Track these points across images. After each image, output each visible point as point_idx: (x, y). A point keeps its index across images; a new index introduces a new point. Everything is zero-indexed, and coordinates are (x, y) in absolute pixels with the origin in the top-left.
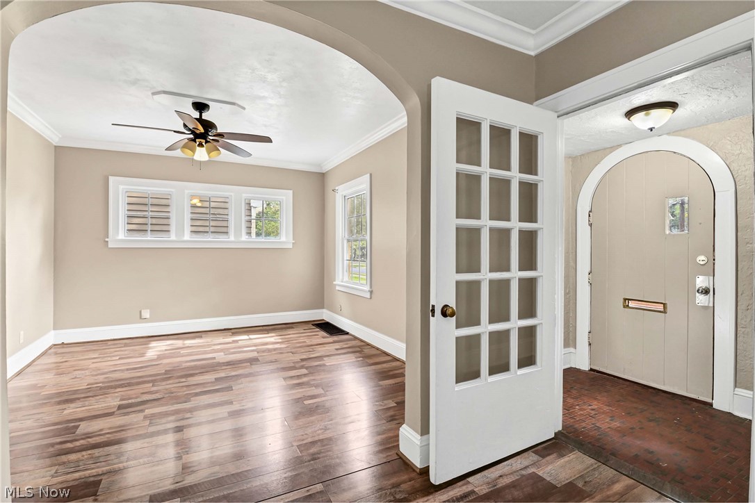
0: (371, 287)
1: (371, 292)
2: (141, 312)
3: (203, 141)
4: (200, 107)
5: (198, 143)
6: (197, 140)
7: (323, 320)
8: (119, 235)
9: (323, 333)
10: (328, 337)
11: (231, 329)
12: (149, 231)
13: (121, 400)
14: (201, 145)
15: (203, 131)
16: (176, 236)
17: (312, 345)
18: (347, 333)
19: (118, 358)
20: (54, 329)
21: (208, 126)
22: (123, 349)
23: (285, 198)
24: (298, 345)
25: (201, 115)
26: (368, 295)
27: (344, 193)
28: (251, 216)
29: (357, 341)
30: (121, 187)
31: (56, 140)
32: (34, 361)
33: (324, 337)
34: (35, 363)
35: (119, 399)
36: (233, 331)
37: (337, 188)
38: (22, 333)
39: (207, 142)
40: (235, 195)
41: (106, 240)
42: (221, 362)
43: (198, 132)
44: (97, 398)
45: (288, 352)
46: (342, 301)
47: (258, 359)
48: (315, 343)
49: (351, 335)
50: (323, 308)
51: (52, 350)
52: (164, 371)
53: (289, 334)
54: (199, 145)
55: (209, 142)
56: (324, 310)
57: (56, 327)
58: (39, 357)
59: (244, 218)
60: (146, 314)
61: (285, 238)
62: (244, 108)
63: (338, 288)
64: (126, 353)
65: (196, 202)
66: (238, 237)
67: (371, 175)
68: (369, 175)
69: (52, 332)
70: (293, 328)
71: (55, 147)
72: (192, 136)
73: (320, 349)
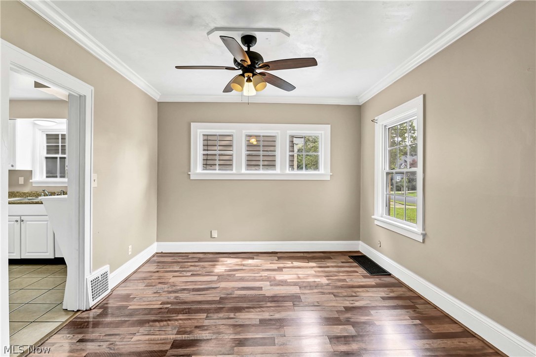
0: (424, 229)
1: (424, 236)
2: (211, 232)
3: (251, 75)
4: (249, 40)
5: (246, 78)
6: (246, 75)
7: (358, 252)
8: (198, 170)
9: (361, 270)
10: (369, 278)
11: (277, 253)
12: (217, 165)
13: (178, 333)
14: (249, 80)
15: (249, 63)
16: (236, 170)
17: (353, 287)
18: (390, 275)
19: (189, 274)
20: (157, 241)
21: (255, 57)
22: (196, 264)
23: (323, 133)
24: (340, 284)
25: (249, 49)
26: (420, 239)
27: (385, 123)
28: (294, 151)
29: (404, 289)
30: (199, 131)
31: (158, 98)
32: (139, 268)
33: (365, 277)
34: (139, 270)
35: (175, 331)
36: (279, 255)
37: (376, 118)
38: (130, 247)
39: (254, 75)
40: (281, 132)
41: (189, 173)
42: (267, 295)
43: (245, 65)
44: (162, 324)
45: (330, 293)
46: (381, 237)
47: (299, 297)
48: (356, 284)
49: (394, 277)
50: (358, 239)
51: (155, 258)
52: (218, 299)
53: (328, 267)
54: (247, 81)
55: (256, 74)
56: (360, 242)
57: (159, 239)
58: (143, 265)
59: (288, 153)
60: (215, 234)
61: (324, 171)
62: (288, 35)
63: (376, 222)
64: (197, 268)
65: (253, 141)
66: (282, 170)
67: (424, 96)
68: (422, 96)
69: (156, 243)
70: (330, 258)
71: (158, 103)
72: (240, 72)
73: (363, 294)
